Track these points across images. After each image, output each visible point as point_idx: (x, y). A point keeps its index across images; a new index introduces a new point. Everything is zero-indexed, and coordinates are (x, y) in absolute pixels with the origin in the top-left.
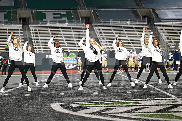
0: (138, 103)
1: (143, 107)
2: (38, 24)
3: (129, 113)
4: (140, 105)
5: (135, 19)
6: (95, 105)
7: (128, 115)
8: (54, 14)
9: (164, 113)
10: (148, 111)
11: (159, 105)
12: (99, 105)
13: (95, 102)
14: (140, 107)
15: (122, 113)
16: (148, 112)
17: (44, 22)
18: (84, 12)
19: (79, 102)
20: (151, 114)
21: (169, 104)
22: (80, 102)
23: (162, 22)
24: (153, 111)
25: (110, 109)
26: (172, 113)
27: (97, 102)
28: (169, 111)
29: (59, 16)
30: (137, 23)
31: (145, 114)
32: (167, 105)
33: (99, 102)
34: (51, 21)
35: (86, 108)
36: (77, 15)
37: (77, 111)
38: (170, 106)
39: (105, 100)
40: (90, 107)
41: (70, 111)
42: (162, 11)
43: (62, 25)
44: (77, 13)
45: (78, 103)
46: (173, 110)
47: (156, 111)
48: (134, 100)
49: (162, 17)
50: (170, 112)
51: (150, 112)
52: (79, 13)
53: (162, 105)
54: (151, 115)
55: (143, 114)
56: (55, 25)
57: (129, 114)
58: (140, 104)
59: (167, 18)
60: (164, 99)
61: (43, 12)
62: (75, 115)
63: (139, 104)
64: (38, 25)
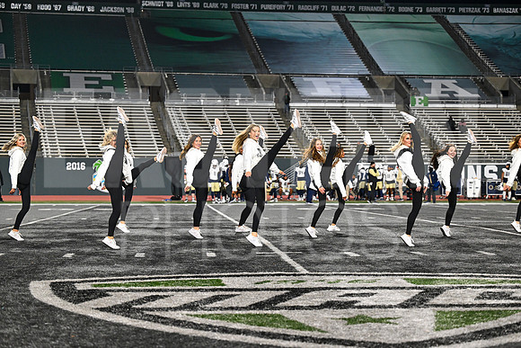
0: (219, 282)
1: (227, 293)
2: (52, 98)
3: (192, 309)
4: (221, 290)
5: (250, 94)
6: (128, 286)
7: (187, 315)
8: (86, 79)
9: (265, 312)
10: (234, 306)
11: (262, 289)
12: (134, 288)
13: (129, 279)
14: (221, 293)
15: (175, 309)
16: (232, 308)
17: (65, 94)
18: (148, 76)
19: (94, 279)
20: (237, 312)
21: (285, 287)
22: (97, 279)
23: (304, 102)
24: (245, 306)
25: (154, 298)
26: (283, 312)
27: (133, 279)
28: (278, 305)
29: (97, 82)
30: (255, 103)
31: (225, 312)
32: (278, 290)
33: (137, 279)
34: (79, 94)
35: (103, 294)
36: (133, 82)
37: (82, 301)
38: (284, 292)
39: (153, 273)
40: (113, 291)
41: (66, 302)
42: (305, 79)
43: (102, 101)
44: (135, 78)
45: (92, 281)
46: (288, 303)
47: (251, 306)
48: (215, 274)
49: (305, 91)
50: (279, 308)
51: (237, 308)
52: (137, 78)
53: (268, 289)
54: (236, 315)
55: (220, 312)
56: (89, 102)
57: (189, 313)
58: (223, 285)
59: (314, 94)
60: (277, 275)
61: (64, 75)
62: (72, 313)
63: (219, 287)
64: (53, 101)
